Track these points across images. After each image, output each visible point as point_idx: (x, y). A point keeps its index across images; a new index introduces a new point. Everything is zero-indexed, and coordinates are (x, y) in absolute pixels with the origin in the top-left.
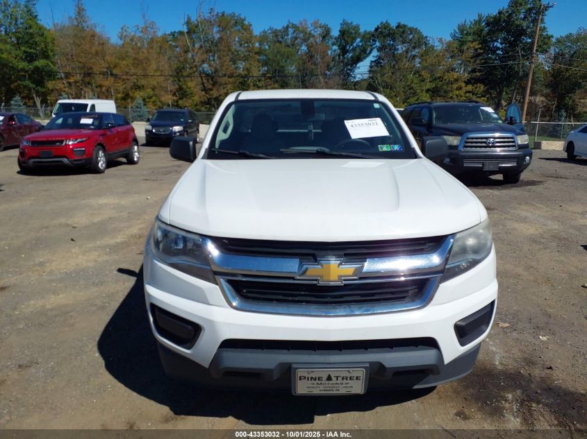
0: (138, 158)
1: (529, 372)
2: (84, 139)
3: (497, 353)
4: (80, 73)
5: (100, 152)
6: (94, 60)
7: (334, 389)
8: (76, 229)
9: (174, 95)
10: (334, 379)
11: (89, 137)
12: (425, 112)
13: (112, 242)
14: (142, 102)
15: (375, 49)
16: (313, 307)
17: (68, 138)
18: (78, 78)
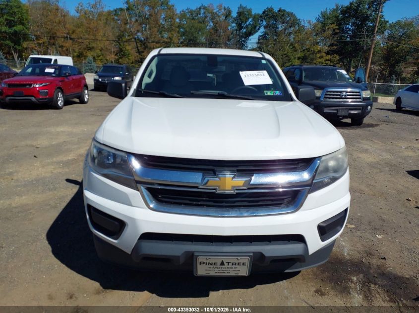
0: (88, 99)
1: (369, 261)
2: (48, 84)
3: (346, 247)
4: (47, 37)
5: (60, 94)
6: (58, 27)
7: (226, 272)
8: (38, 149)
9: (116, 55)
10: (226, 264)
11: (51, 82)
12: (297, 72)
13: (65, 159)
14: (92, 59)
15: (263, 27)
16: (212, 209)
17: (36, 82)
18: (45, 39)
